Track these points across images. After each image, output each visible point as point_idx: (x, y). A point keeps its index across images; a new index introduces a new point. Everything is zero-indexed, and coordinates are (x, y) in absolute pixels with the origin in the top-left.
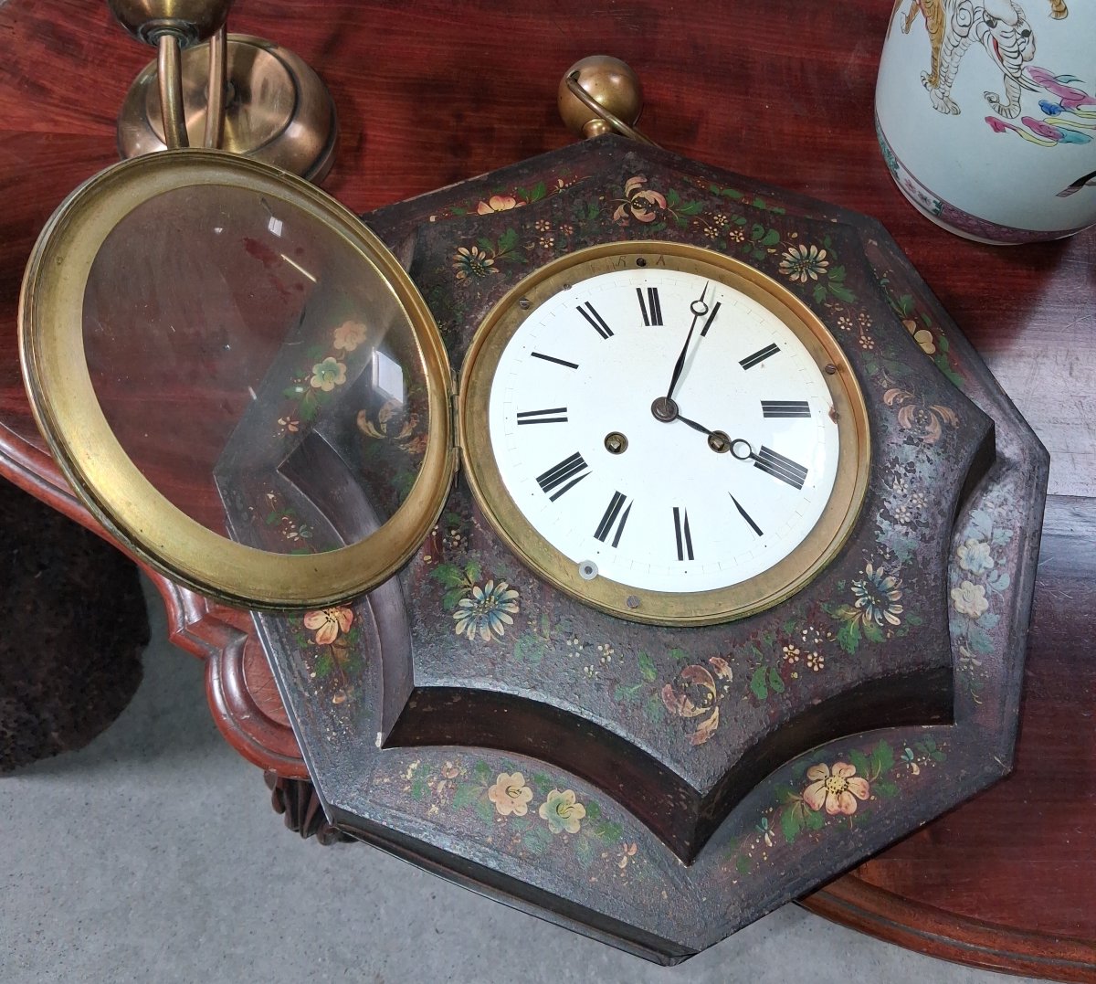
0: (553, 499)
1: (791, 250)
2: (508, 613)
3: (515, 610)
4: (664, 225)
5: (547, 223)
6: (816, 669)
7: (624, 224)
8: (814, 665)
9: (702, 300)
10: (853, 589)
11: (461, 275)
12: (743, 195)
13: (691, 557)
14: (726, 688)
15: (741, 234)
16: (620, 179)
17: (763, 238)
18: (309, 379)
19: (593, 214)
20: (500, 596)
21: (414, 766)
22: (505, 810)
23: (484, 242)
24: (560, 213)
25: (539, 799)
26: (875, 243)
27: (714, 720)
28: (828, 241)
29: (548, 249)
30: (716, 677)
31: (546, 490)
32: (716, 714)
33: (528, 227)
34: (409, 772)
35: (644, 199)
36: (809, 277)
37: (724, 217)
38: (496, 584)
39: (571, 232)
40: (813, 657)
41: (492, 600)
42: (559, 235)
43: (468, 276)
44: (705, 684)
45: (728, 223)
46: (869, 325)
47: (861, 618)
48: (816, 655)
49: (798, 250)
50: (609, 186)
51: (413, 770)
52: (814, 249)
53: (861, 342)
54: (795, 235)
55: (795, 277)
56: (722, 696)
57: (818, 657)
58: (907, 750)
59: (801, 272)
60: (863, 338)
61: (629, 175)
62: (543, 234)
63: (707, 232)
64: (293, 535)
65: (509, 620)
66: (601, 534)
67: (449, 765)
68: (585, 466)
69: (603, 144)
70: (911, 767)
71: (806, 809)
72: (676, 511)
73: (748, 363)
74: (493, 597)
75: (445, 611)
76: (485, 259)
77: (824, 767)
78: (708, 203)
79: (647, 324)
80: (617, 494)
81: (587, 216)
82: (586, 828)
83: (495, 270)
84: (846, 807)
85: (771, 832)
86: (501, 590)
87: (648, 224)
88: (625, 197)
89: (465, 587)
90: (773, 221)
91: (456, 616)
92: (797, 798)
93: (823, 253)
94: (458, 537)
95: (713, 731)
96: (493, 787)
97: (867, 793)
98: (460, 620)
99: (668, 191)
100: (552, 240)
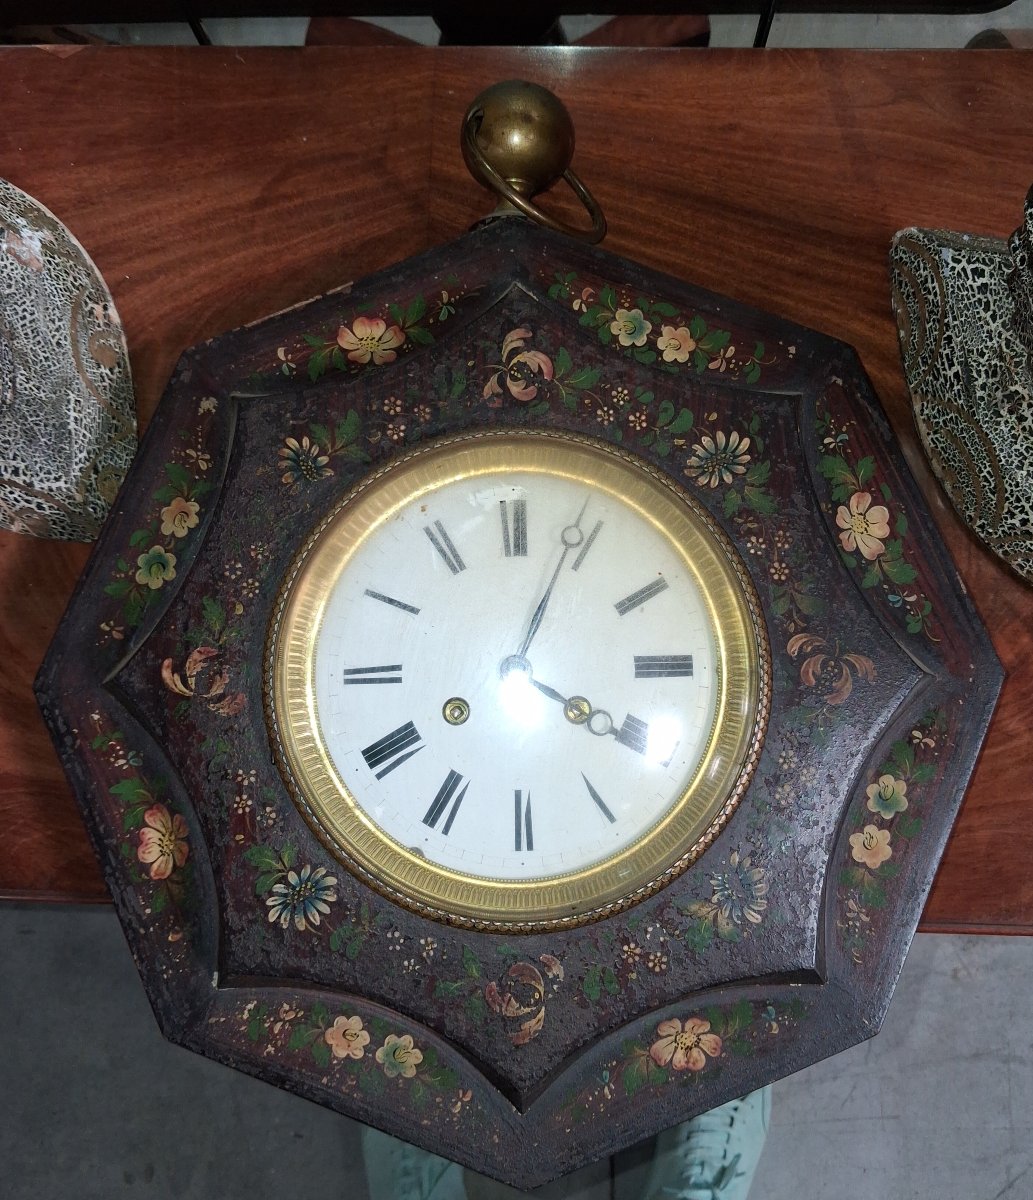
0: (379, 776)
1: (706, 440)
2: (325, 901)
3: (332, 899)
4: (547, 406)
5: (399, 402)
6: (657, 969)
7: (496, 405)
8: (655, 965)
9: (577, 525)
10: (712, 882)
11: (287, 478)
12: (678, 311)
13: (530, 847)
14: (555, 987)
15: (643, 418)
16: (495, 333)
17: (671, 423)
18: (134, 574)
19: (458, 389)
20: (317, 882)
21: (250, 1006)
22: (341, 1053)
23: (318, 430)
24: (417, 387)
25: (377, 1042)
26: (840, 382)
27: (539, 1020)
28: (755, 425)
29: (397, 442)
30: (544, 975)
31: (372, 766)
32: (542, 1013)
33: (374, 408)
34: (246, 1012)
35: (525, 364)
36: (721, 479)
37: (626, 392)
38: (314, 868)
39: (428, 417)
40: (656, 957)
41: (309, 887)
42: (413, 421)
43: (295, 481)
44: (533, 983)
45: (629, 402)
46: (787, 546)
47: (716, 915)
48: (659, 954)
49: (714, 439)
50: (481, 343)
51: (249, 1010)
52: (735, 436)
53: (773, 571)
54: (714, 416)
55: (703, 480)
56: (550, 996)
57: (661, 957)
58: (770, 1008)
59: (713, 472)
60: (776, 565)
61: (510, 326)
62: (391, 419)
63: (600, 416)
64: (122, 762)
65: (326, 909)
66: (431, 818)
67: (286, 1007)
68: (418, 738)
69: (503, 234)
70: (770, 1025)
71: (652, 1064)
72: (518, 795)
73: (625, 606)
74: (309, 884)
75: (257, 897)
76: (318, 455)
77: (677, 1023)
78: (606, 368)
79: (508, 553)
80: (453, 773)
81: (450, 391)
82: (422, 1073)
83: (329, 473)
84: (694, 1064)
85: (611, 1085)
86: (319, 876)
87: (524, 404)
88: (500, 362)
89: (280, 871)
90: (688, 394)
91: (269, 902)
92: (642, 1052)
93: (746, 442)
94: (273, 815)
95: (535, 1032)
96: (330, 1030)
97: (719, 1050)
98: (274, 906)
99: (557, 351)
100: (403, 428)
